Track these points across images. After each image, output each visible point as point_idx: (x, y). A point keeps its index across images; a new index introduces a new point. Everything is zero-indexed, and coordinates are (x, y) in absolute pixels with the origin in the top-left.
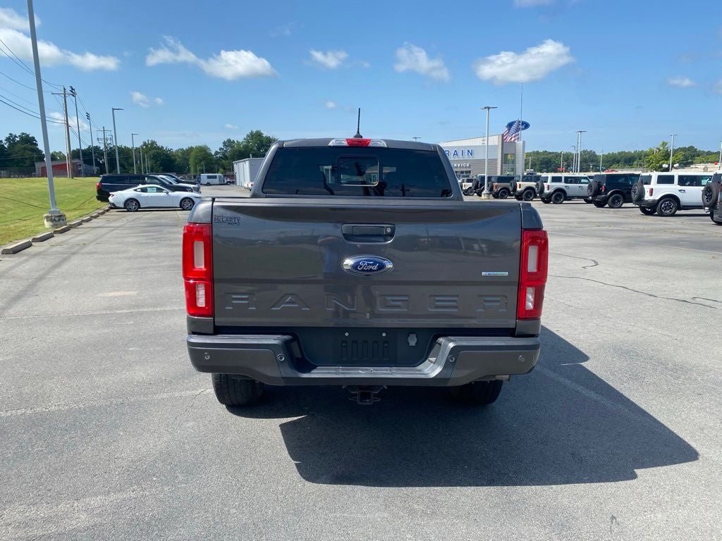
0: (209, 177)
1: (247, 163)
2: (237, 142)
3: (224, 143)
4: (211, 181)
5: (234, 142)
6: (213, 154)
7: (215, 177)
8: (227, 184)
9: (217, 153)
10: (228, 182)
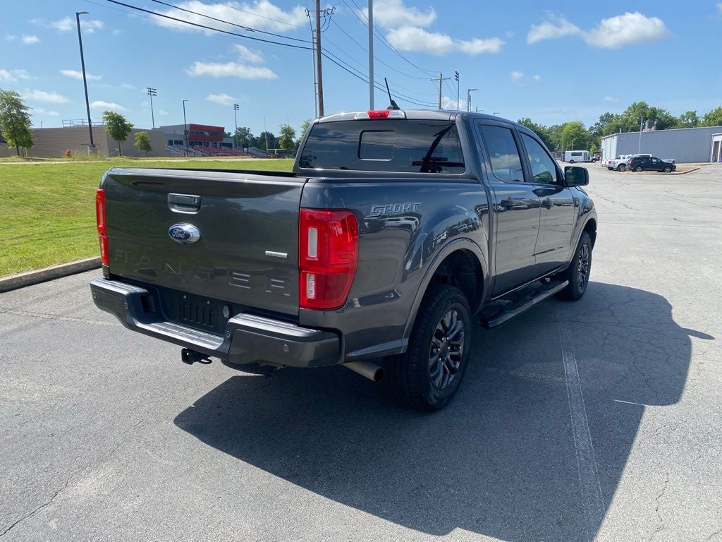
0: (573, 154)
1: (615, 137)
2: (616, 115)
3: (602, 118)
4: (574, 158)
5: (612, 115)
6: (587, 129)
7: (580, 154)
8: (592, 162)
9: (591, 129)
10: (593, 159)
